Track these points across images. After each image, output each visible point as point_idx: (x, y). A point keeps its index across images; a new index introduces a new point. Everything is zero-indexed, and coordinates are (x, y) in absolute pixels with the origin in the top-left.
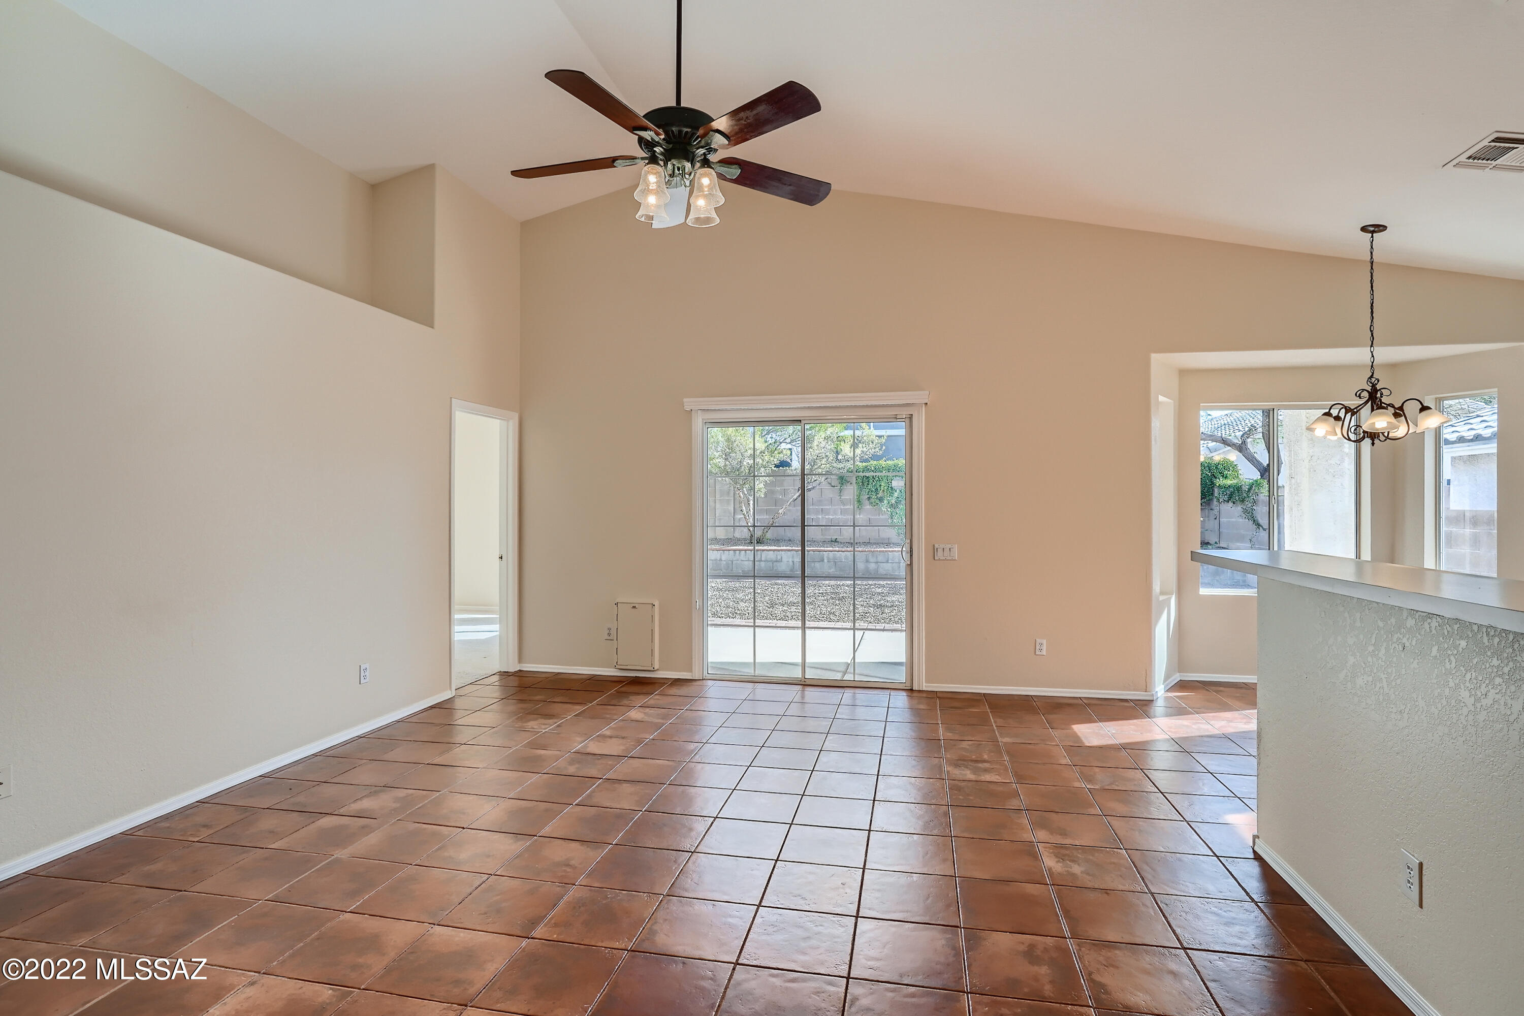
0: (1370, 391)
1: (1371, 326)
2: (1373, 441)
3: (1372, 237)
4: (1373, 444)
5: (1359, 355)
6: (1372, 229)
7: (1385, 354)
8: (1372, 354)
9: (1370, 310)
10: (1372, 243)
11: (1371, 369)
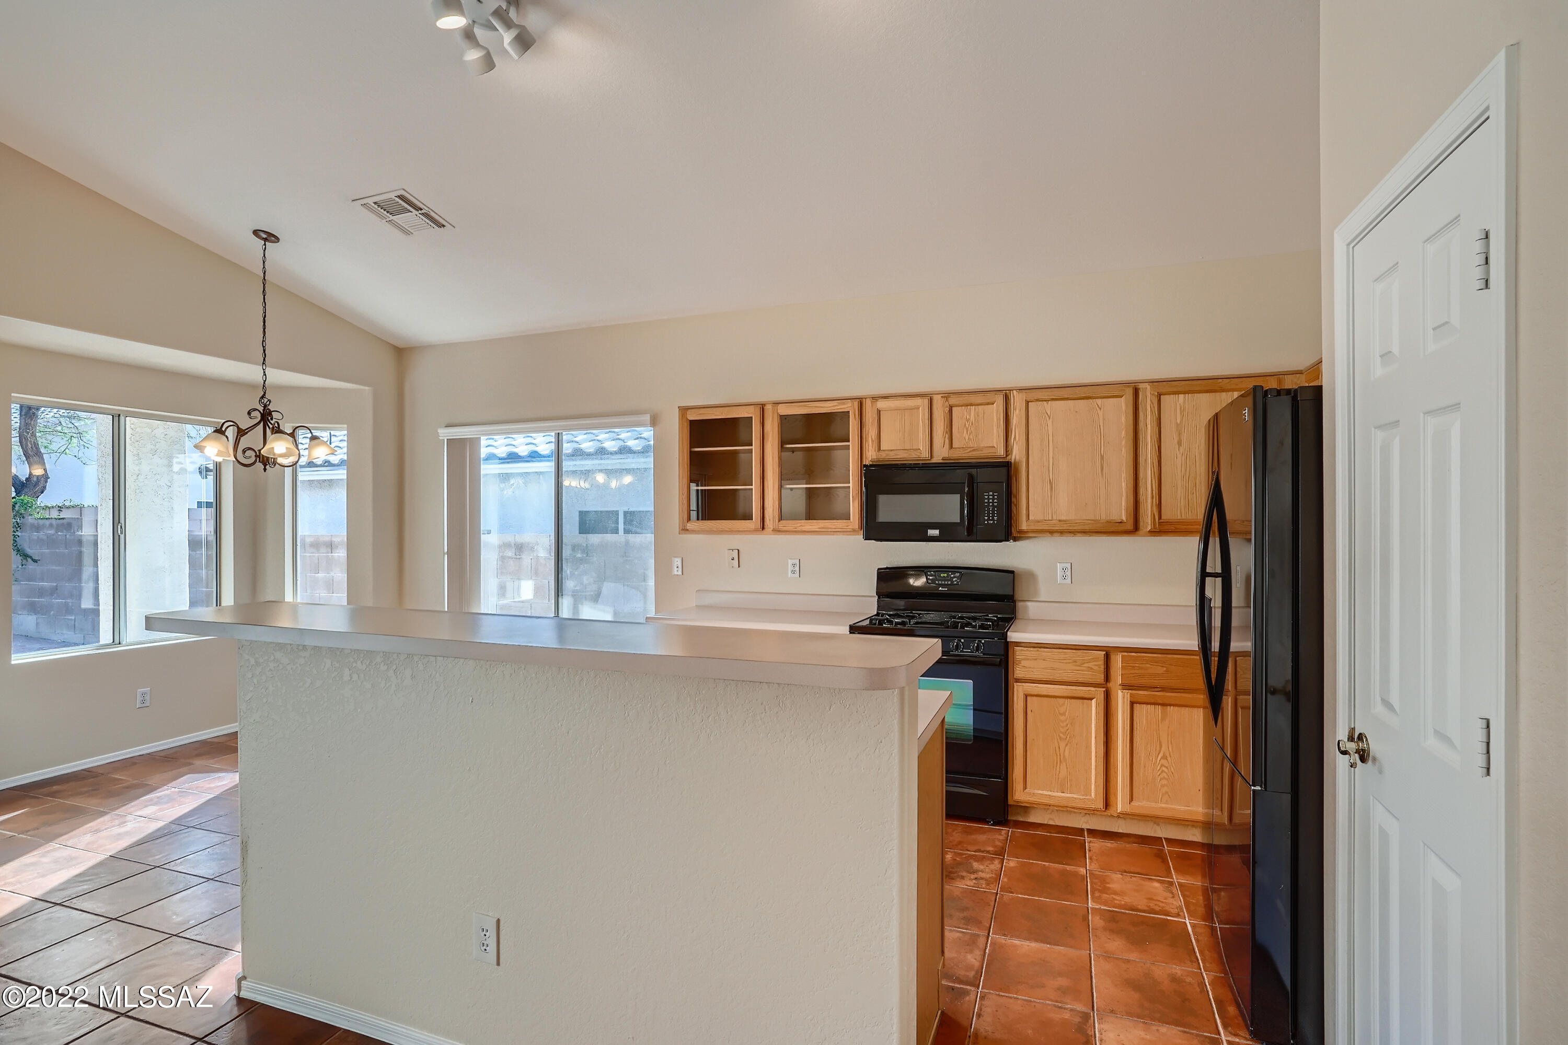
0: (262, 412)
1: (263, 341)
2: (265, 467)
3: (265, 244)
4: (265, 470)
5: (251, 372)
6: (264, 236)
7: (276, 376)
8: (264, 372)
9: (263, 324)
10: (264, 251)
11: (263, 388)
